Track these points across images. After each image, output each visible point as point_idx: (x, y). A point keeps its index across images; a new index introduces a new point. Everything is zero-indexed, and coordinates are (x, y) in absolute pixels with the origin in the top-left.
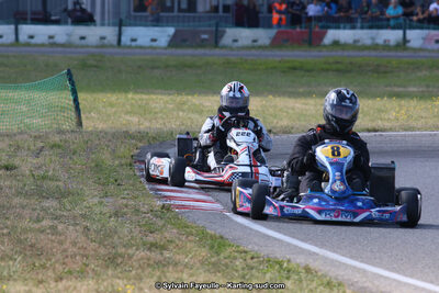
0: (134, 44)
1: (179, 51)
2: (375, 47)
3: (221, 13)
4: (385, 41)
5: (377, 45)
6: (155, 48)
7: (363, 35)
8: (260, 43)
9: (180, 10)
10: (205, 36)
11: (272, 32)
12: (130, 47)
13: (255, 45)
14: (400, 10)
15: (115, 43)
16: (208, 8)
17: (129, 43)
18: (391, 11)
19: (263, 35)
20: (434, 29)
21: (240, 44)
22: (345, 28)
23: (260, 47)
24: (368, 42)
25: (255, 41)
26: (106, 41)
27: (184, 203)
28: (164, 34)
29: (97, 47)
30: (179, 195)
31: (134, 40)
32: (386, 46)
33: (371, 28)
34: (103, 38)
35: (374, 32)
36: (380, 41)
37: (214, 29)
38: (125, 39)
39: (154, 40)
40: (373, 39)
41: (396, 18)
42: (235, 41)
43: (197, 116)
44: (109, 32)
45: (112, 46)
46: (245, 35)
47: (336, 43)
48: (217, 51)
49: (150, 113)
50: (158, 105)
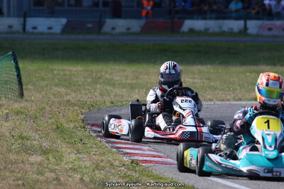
0: (35, 31)
1: (73, 37)
2: (222, 34)
3: (101, 7)
4: (229, 29)
5: (224, 32)
6: (52, 34)
7: (211, 25)
8: (132, 30)
9: (70, 5)
10: (89, 25)
11: (142, 22)
12: (33, 33)
13: (128, 32)
14: (240, 5)
15: (21, 30)
17: (31, 30)
18: (233, 6)
19: (135, 25)
20: (268, 20)
21: (117, 31)
22: (197, 19)
23: (133, 34)
24: (217, 30)
25: (128, 29)
26: (13, 29)
27: (145, 158)
28: (58, 24)
29: (7, 33)
30: (136, 152)
31: (35, 28)
32: (231, 33)
33: (217, 18)
34: (10, 27)
35: (220, 22)
36: (225, 29)
37: (98, 19)
38: (28, 28)
39: (50, 28)
40: (220, 27)
41: (237, 11)
42: (113, 29)
44: (15, 22)
45: (18, 33)
46: (121, 24)
47: (191, 31)
48: (102, 37)
49: (74, 85)
50: (79, 79)
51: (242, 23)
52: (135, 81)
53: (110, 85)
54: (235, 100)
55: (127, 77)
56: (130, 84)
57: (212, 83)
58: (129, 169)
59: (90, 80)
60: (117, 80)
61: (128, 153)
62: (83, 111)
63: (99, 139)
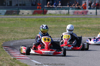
4: (63, 13)
5: (61, 14)
10: (14, 12)
11: (33, 11)
16: (15, 5)
25: (28, 14)
27: (19, 57)
28: (3, 12)
30: (17, 55)
37: (17, 10)
43: (16, 34)
48: (18, 16)
49: (3, 33)
50: (5, 31)
51: (67, 11)
52: (25, 32)
53: (16, 33)
54: (57, 37)
55: (22, 30)
56: (23, 32)
57: (52, 32)
58: (12, 61)
59: (9, 31)
60: (19, 31)
61: (14, 56)
62: (3, 42)
63: (6, 51)
